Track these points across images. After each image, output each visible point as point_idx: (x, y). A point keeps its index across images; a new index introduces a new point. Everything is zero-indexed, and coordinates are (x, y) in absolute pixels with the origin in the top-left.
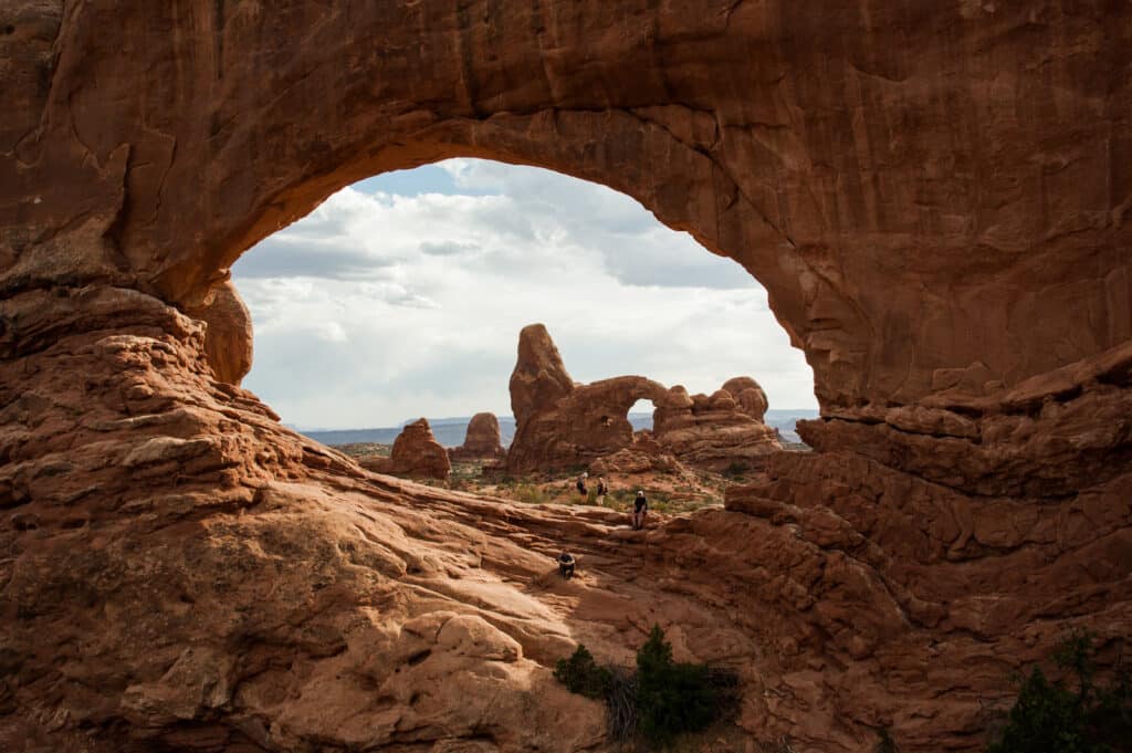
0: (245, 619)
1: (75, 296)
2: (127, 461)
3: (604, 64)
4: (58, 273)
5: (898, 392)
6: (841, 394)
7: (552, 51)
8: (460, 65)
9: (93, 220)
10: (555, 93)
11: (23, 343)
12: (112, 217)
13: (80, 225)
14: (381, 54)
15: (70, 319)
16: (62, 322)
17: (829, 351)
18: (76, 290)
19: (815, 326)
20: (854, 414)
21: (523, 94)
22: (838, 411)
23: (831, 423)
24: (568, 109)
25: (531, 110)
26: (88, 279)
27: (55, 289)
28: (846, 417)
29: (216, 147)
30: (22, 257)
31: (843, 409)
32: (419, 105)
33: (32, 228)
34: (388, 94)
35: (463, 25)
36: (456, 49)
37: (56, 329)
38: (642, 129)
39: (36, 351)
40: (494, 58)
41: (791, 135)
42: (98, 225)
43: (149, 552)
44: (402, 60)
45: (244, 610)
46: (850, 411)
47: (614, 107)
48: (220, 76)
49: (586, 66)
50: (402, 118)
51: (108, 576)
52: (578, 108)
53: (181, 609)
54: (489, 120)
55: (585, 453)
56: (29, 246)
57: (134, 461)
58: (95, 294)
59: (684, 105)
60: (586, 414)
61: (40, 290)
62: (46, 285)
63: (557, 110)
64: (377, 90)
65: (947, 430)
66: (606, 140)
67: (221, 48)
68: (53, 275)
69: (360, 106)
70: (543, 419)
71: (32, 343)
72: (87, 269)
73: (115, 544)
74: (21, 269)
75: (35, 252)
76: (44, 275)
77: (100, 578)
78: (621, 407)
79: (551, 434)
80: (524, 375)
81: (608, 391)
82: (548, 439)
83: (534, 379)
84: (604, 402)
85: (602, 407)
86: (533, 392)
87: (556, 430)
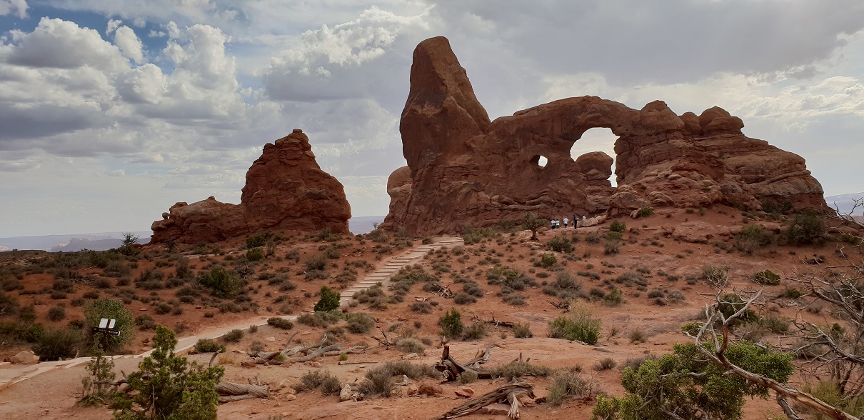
55: (512, 206)
60: (510, 154)
70: (452, 163)
78: (561, 140)
79: (464, 182)
80: (423, 107)
81: (543, 121)
82: (461, 189)
83: (438, 111)
84: (537, 137)
85: (533, 143)
86: (438, 126)
87: (470, 177)
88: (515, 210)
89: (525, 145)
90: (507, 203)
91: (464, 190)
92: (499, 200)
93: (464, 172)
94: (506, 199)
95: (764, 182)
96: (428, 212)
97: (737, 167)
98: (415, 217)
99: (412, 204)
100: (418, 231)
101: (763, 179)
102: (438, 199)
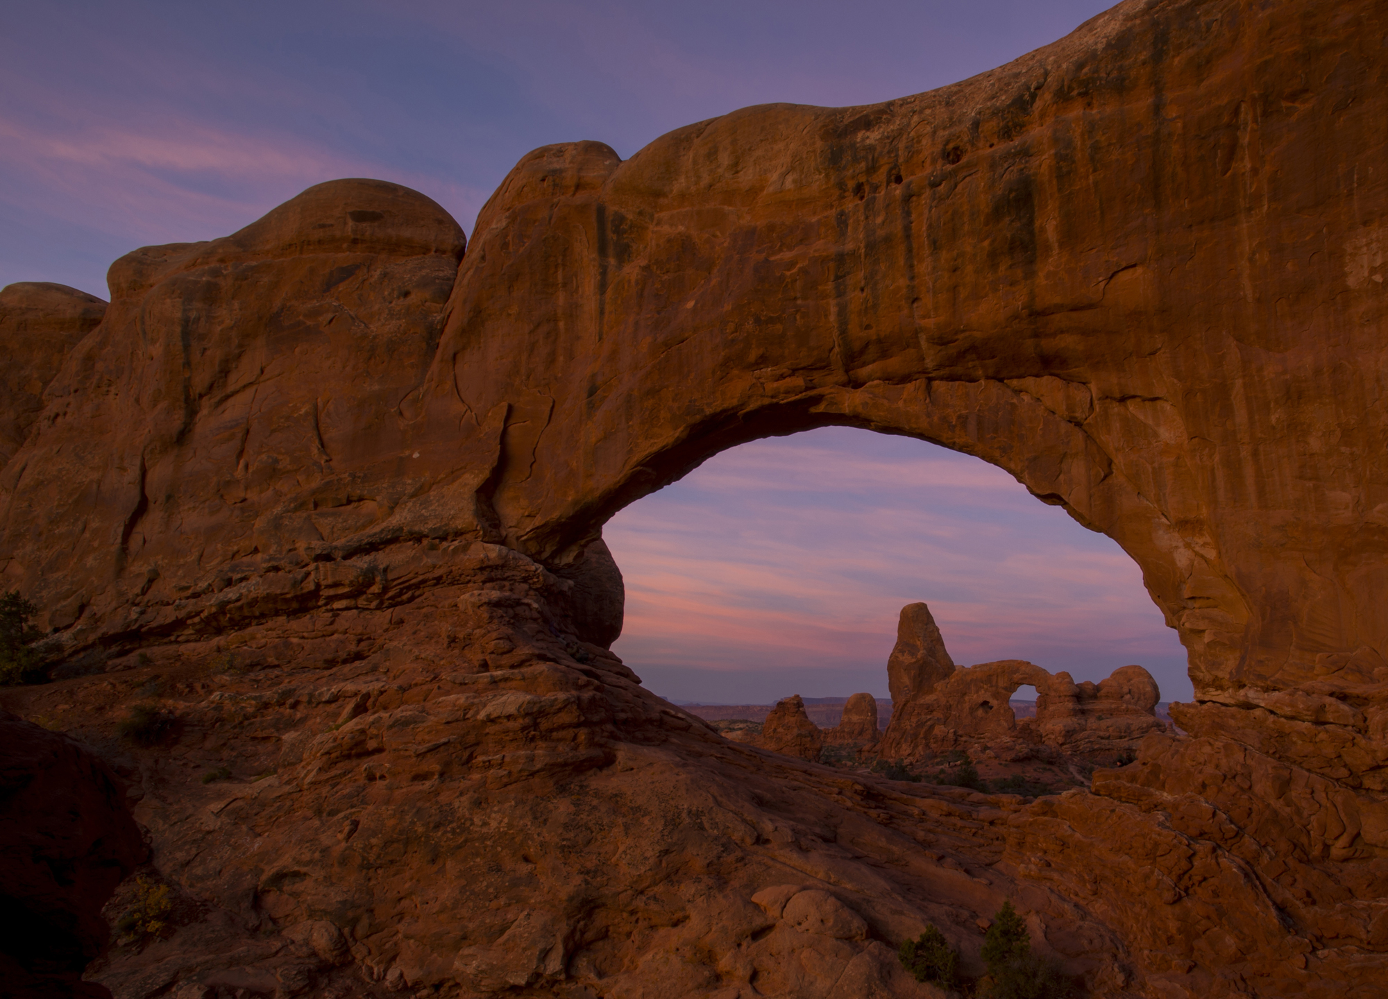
0: (587, 883)
1: (445, 550)
2: (482, 715)
3: (978, 334)
4: (430, 525)
5: (1278, 676)
6: (1216, 677)
7: (926, 320)
8: (835, 333)
9: (467, 476)
10: (930, 363)
11: (390, 594)
12: (486, 474)
13: (454, 481)
14: (757, 320)
15: (437, 573)
16: (430, 576)
17: (1203, 631)
18: (445, 544)
19: (1190, 603)
20: (1230, 697)
21: (895, 363)
22: (1213, 694)
23: (1205, 707)
24: (942, 379)
25: (905, 379)
26: (458, 534)
27: (425, 542)
28: (1221, 701)
29: (592, 407)
30: (397, 510)
31: (1219, 692)
32: (794, 371)
33: (410, 481)
34: (763, 361)
35: (840, 294)
36: (832, 318)
37: (424, 581)
38: (1015, 401)
39: (402, 603)
40: (868, 327)
41: (1167, 407)
42: (473, 479)
43: (496, 809)
44: (779, 327)
45: (588, 873)
46: (1226, 694)
47: (988, 378)
48: (600, 339)
49: (961, 336)
50: (775, 385)
51: (453, 831)
52: (952, 378)
53: (525, 868)
54: (862, 389)
56: (405, 498)
57: (488, 716)
58: (465, 548)
59: (1057, 376)
60: (966, 698)
61: (411, 543)
62: (418, 538)
63: (930, 380)
64: (753, 356)
65: (1330, 718)
66: (979, 410)
67: (602, 312)
68: (425, 529)
69: (735, 372)
70: (922, 701)
71: (401, 594)
72: (459, 524)
73: (463, 799)
74: (395, 520)
75: (410, 504)
76: (416, 529)
77: (445, 832)
78: (1003, 691)
79: (929, 717)
80: (903, 655)
81: (990, 675)
82: (926, 722)
83: (914, 660)
84: (985, 686)
85: (983, 692)
86: (913, 672)
87: (935, 713)
88: (965, 742)
89: (977, 692)
90: (961, 736)
91: (929, 723)
92: (955, 733)
93: (930, 709)
94: (960, 733)
95: (1126, 739)
96: (901, 738)
97: (1108, 727)
98: (891, 740)
99: (890, 730)
100: (893, 751)
101: (1125, 737)
102: (909, 727)
